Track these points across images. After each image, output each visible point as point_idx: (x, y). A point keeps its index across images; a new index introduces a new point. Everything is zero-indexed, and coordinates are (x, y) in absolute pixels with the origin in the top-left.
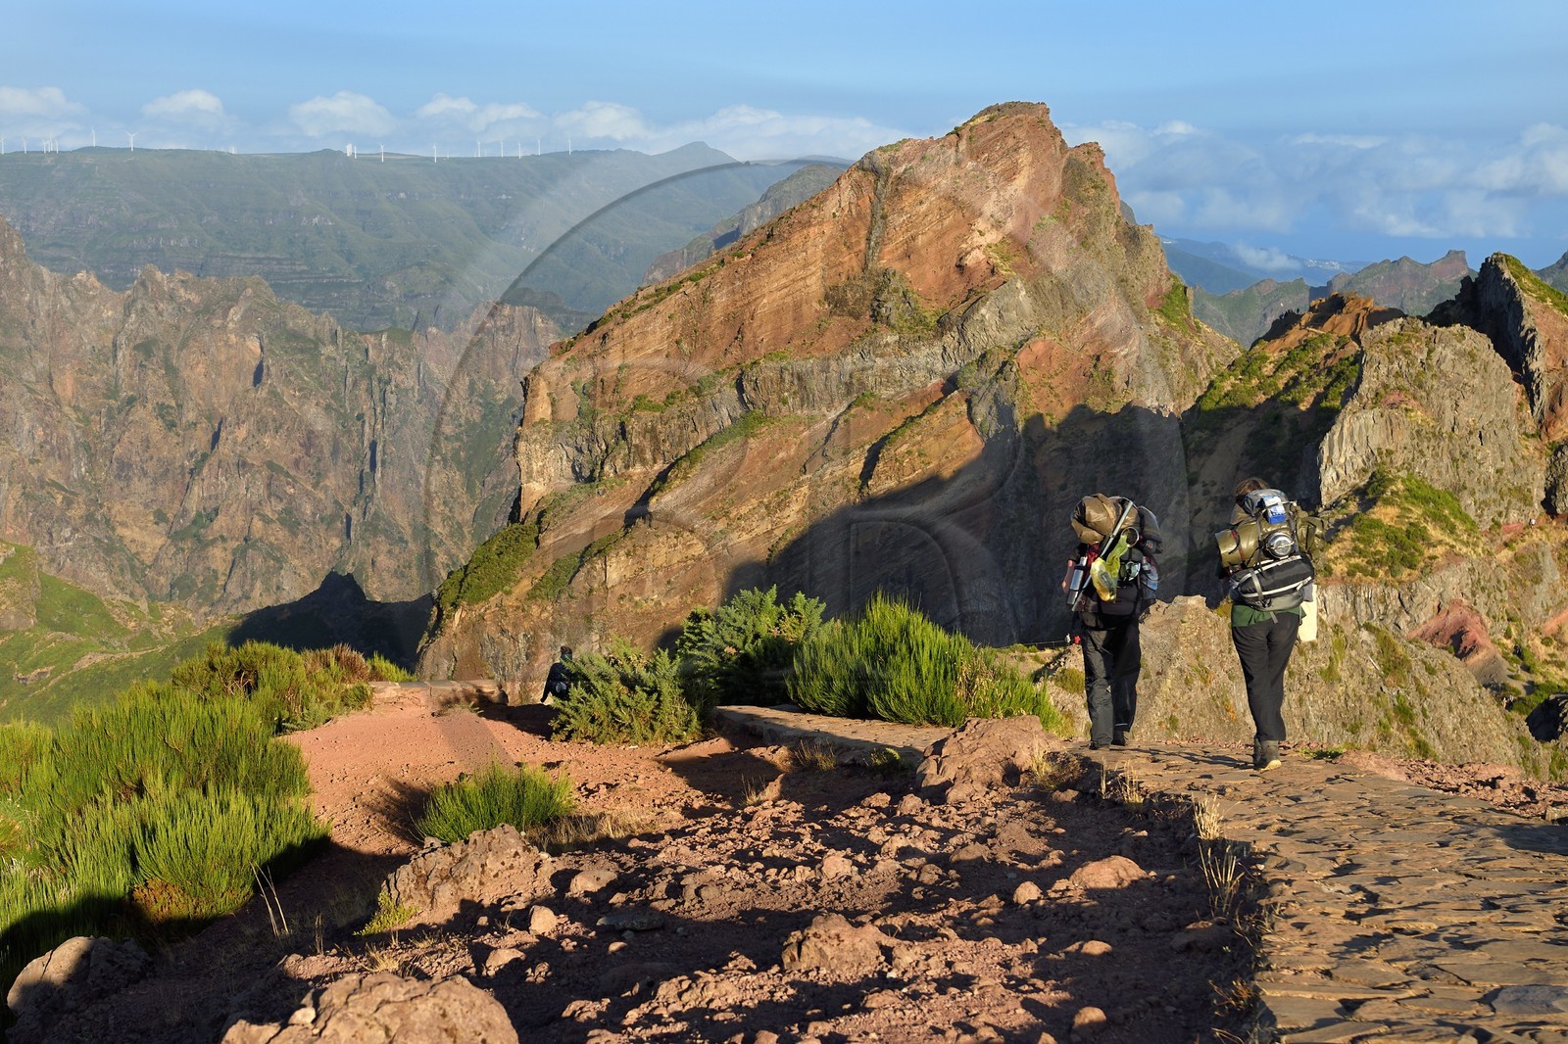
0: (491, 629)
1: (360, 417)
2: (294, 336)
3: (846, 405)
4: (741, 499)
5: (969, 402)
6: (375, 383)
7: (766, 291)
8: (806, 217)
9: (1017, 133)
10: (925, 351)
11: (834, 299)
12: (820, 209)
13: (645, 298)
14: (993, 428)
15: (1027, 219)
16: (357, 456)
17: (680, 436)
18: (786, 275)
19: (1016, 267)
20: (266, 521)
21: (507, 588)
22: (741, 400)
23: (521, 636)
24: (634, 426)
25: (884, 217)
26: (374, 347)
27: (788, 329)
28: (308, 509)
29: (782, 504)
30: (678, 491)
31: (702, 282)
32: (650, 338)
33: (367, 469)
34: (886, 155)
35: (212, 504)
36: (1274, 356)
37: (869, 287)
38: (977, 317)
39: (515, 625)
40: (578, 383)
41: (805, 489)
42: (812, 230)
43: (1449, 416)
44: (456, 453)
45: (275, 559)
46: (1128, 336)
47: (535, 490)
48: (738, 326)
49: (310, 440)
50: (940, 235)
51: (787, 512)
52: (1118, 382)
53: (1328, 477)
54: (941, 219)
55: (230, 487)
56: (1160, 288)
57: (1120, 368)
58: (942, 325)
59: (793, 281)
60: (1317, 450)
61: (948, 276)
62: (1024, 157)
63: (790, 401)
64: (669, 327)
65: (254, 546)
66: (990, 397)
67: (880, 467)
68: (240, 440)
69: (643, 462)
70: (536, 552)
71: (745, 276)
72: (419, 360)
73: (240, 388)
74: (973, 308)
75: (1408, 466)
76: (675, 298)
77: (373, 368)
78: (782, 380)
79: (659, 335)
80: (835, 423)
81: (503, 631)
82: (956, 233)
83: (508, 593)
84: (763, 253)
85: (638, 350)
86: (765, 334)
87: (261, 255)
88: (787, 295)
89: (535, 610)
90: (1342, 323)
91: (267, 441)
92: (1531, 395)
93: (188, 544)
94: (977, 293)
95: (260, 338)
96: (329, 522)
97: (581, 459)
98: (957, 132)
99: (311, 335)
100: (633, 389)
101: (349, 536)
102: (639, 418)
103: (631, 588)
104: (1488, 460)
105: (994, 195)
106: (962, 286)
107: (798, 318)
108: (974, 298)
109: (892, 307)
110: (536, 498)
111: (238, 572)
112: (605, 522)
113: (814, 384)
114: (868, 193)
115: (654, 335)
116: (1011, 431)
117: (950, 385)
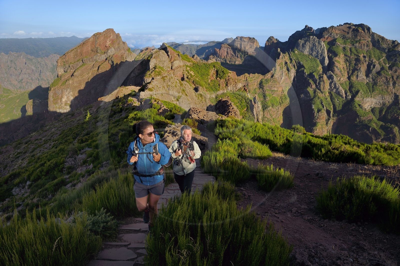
0: (57, 90)
1: (38, 67)
2: (29, 59)
3: (95, 62)
4: (84, 73)
5: (108, 61)
6: (40, 63)
7: (84, 50)
9: (110, 31)
10: (103, 56)
11: (92, 50)
13: (70, 51)
14: (111, 64)
15: (113, 41)
16: (39, 72)
17: (76, 67)
18: (86, 48)
19: (112, 46)
20: (29, 79)
22: (83, 62)
24: (70, 66)
25: (97, 41)
26: (39, 60)
28: (34, 78)
30: (76, 73)
31: (76, 49)
34: (96, 34)
35: (22, 78)
36: (142, 54)
37: (96, 49)
38: (108, 52)
39: (59, 89)
40: (63, 61)
41: (91, 71)
43: (162, 59)
44: (50, 71)
45: (31, 84)
46: (125, 54)
47: (60, 73)
48: (81, 53)
49: (33, 70)
50: (103, 43)
52: (124, 58)
53: (150, 66)
54: (104, 41)
55: (24, 76)
56: (127, 48)
58: (105, 53)
60: (149, 63)
61: (104, 47)
62: (112, 34)
63: (88, 62)
65: (28, 82)
66: (111, 60)
67: (99, 69)
68: (24, 71)
69: (72, 70)
70: (61, 81)
71: (82, 48)
72: (44, 61)
73: (24, 65)
75: (158, 65)
76: (74, 51)
78: (87, 59)
80: (94, 64)
82: (105, 43)
83: (58, 85)
84: (83, 45)
85: (70, 57)
86: (85, 55)
87: (24, 50)
88: (87, 50)
89: (62, 87)
90: (149, 50)
91: (28, 71)
92: (169, 57)
93: (20, 83)
95: (25, 59)
96: (37, 79)
97: (65, 70)
98: (104, 31)
99: (31, 59)
100: (70, 62)
101: (39, 81)
103: (73, 84)
104: (165, 64)
105: (109, 38)
106: (106, 49)
107: (88, 53)
108: (108, 50)
109: (98, 51)
111: (27, 85)
112: (69, 77)
113: (91, 60)
114: (94, 38)
115: (72, 55)
116: (113, 64)
117: (106, 59)
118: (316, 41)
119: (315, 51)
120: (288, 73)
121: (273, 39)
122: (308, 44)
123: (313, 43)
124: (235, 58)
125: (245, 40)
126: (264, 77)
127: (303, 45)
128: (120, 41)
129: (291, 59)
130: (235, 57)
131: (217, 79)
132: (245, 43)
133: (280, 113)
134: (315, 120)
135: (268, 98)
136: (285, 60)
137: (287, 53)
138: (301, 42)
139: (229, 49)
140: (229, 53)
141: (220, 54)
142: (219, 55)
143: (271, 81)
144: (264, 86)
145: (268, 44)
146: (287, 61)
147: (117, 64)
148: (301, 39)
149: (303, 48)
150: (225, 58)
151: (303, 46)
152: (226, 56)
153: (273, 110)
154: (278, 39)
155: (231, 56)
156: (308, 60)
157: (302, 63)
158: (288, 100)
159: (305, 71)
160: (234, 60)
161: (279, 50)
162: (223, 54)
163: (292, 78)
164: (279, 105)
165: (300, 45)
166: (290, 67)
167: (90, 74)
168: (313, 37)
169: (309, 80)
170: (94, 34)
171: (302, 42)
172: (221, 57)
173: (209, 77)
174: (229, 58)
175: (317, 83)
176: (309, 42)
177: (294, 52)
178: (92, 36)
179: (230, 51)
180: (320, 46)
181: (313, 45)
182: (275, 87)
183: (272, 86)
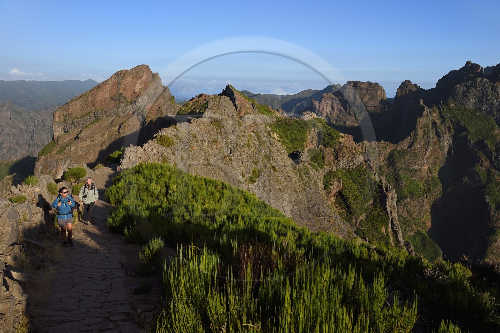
0: (49, 160)
1: (30, 126)
2: (17, 112)
3: (115, 117)
4: (96, 134)
5: (137, 116)
6: (33, 120)
7: (99, 97)
8: (105, 83)
9: (143, 69)
10: (129, 107)
11: (112, 98)
12: (108, 82)
13: (76, 98)
14: (142, 120)
15: (146, 84)
16: (30, 132)
17: (84, 123)
18: (102, 94)
19: (145, 92)
20: (13, 144)
21: (52, 152)
22: (95, 117)
23: (55, 161)
24: (75, 122)
25: (120, 83)
26: (32, 113)
27: (103, 104)
28: (21, 142)
29: (104, 135)
30: (84, 133)
31: (87, 95)
32: (77, 106)
33: (32, 134)
34: (120, 72)
35: (3, 142)
36: (191, 104)
37: (118, 96)
38: (138, 101)
39: (53, 159)
40: (64, 114)
41: (108, 132)
42: (107, 86)
43: (223, 112)
45: (16, 151)
46: (164, 105)
47: (57, 134)
48: (94, 103)
50: (130, 87)
51: (105, 136)
52: (163, 112)
54: (131, 84)
55: (6, 139)
56: (169, 97)
57: (163, 110)
58: (132, 102)
59: (104, 95)
61: (132, 94)
62: (145, 73)
63: (104, 116)
64: (81, 104)
65: (11, 149)
66: (141, 115)
67: (121, 128)
68: (7, 130)
69: (77, 128)
70: (57, 145)
71: (95, 94)
72: (41, 115)
73: (7, 121)
74: (137, 99)
76: (82, 98)
77: (32, 117)
78: (103, 113)
79: (79, 105)
80: (113, 120)
81: (51, 160)
82: (133, 86)
83: (52, 153)
84: (98, 90)
85: (75, 108)
86: (99, 105)
87: (11, 98)
88: (103, 97)
89: (57, 156)
90: (203, 98)
91: (13, 130)
92: (236, 108)
94: (138, 97)
95: (10, 112)
97: (65, 128)
98: (133, 69)
99: (20, 111)
100: (74, 115)
101: (29, 146)
102: (76, 120)
103: (76, 151)
105: (140, 80)
106: (135, 96)
107: (105, 102)
108: (137, 97)
109: (122, 99)
110: (57, 136)
111: (9, 153)
112: (71, 140)
113: (109, 113)
114: (117, 79)
115: (78, 105)
116: (145, 121)
117: (134, 113)
118: (487, 86)
119: (486, 103)
120: (439, 140)
121: (410, 85)
122: (473, 91)
123: (482, 89)
124: (346, 116)
125: (362, 86)
126: (397, 147)
127: (463, 93)
128: (157, 85)
129: (443, 118)
130: (345, 114)
131: (320, 147)
132: (362, 92)
133: (426, 210)
134: (493, 223)
135: (404, 183)
136: (432, 119)
137: (435, 108)
138: (460, 88)
139: (334, 101)
140: (335, 108)
141: (321, 109)
142: (319, 111)
143: (409, 154)
144: (396, 163)
145: (402, 93)
146: (437, 121)
147: (151, 121)
148: (460, 83)
149: (464, 99)
150: (329, 115)
151: (464, 95)
152: (330, 112)
153: (412, 203)
154: (418, 85)
155: (338, 112)
156: (474, 119)
157: (463, 123)
158: (440, 187)
159: (469, 137)
160: (343, 118)
161: (421, 102)
162: (325, 109)
163: (446, 149)
164: (423, 195)
165: (458, 93)
166: (442, 130)
167: (106, 137)
168: (483, 79)
169: (477, 152)
170: (117, 73)
171: (462, 88)
172: (322, 114)
173: (305, 143)
174: (335, 115)
175: (492, 157)
176: (476, 88)
177: (448, 105)
178: (113, 76)
179: (337, 104)
180: (496, 94)
181: (483, 92)
182: (415, 164)
183: (410, 163)
